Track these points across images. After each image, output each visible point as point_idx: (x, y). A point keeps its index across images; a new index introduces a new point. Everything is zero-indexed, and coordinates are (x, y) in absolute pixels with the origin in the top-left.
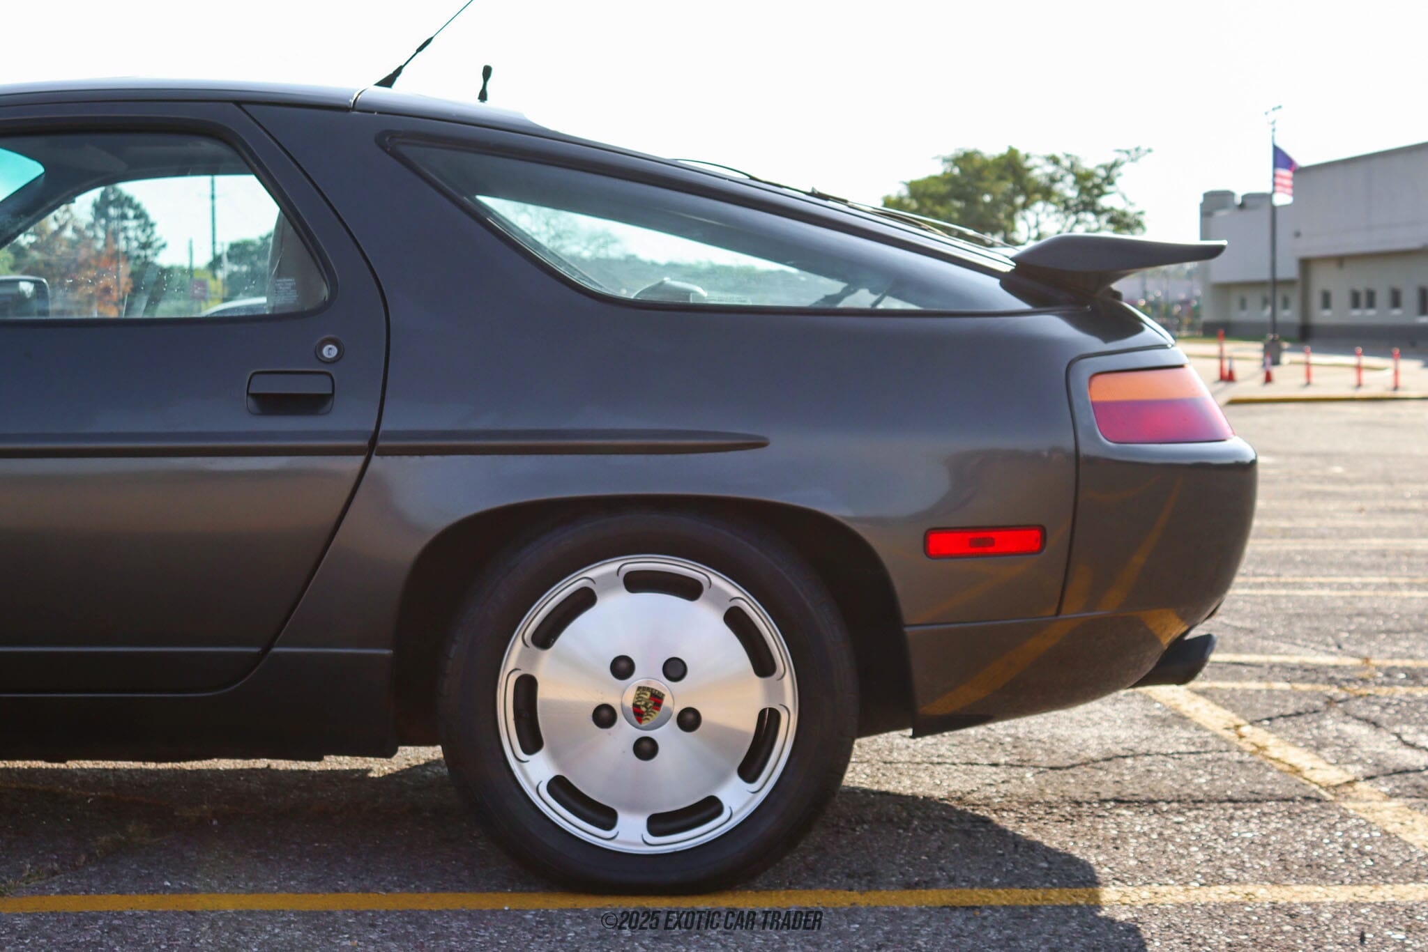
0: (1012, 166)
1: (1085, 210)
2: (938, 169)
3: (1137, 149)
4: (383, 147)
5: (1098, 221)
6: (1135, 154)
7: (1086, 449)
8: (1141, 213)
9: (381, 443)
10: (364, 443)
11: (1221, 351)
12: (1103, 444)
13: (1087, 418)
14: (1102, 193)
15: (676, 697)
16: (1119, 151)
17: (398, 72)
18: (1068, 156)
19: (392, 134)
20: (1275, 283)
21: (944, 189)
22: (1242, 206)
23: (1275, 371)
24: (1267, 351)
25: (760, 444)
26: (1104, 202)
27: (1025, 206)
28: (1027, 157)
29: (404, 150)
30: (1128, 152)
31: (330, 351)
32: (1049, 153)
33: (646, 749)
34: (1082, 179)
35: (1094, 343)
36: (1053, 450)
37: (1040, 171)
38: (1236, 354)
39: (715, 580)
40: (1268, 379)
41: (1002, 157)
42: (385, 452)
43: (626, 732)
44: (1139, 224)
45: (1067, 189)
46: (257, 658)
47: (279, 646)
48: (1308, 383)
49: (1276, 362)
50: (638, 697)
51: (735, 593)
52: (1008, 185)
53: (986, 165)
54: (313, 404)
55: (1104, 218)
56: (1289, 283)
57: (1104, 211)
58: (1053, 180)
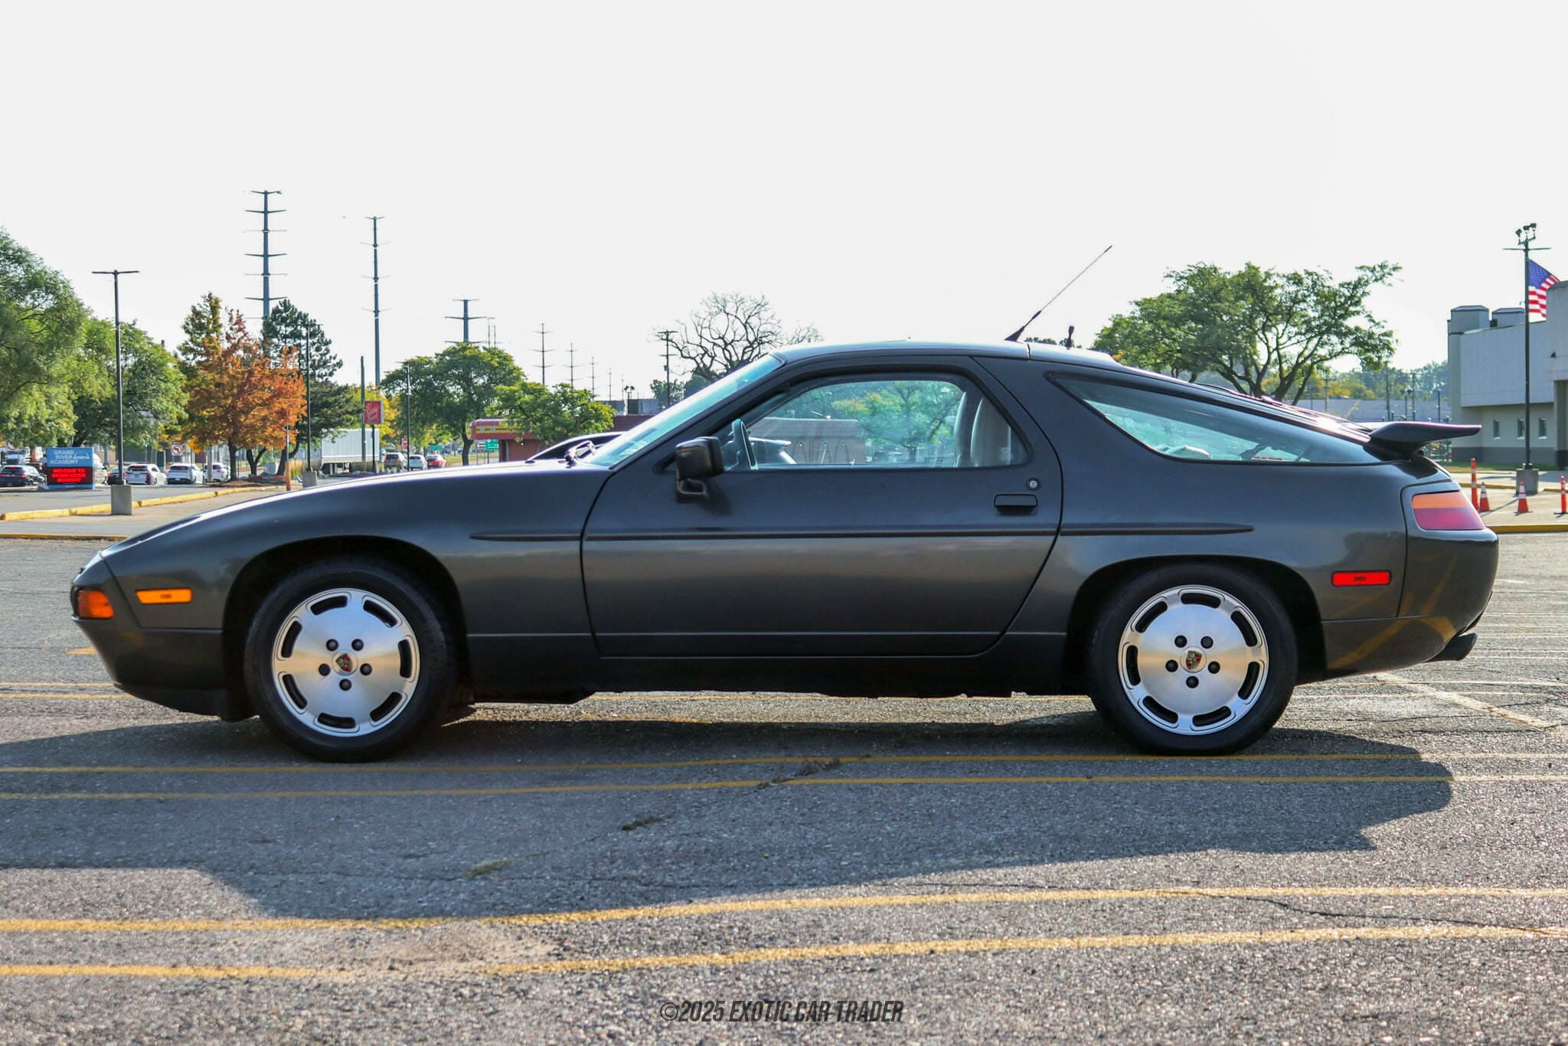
0: (1251, 284)
1: (1328, 332)
2: (1171, 287)
3: (1382, 267)
4: (1048, 379)
5: (1342, 343)
6: (1382, 272)
7: (1411, 533)
8: (1388, 334)
9: (1063, 530)
10: (1055, 529)
11: (1474, 478)
12: (1419, 530)
13: (1411, 517)
14: (1347, 314)
15: (1209, 656)
16: (1361, 268)
17: (1022, 330)
18: (1310, 274)
19: (1053, 373)
20: (1528, 407)
21: (1178, 310)
22: (1494, 324)
23: (1530, 500)
24: (1519, 478)
25: (1249, 530)
26: (1351, 322)
27: (1265, 328)
28: (1268, 275)
29: (1058, 381)
30: (1373, 270)
31: (1033, 484)
32: (1290, 271)
33: (1193, 682)
34: (1325, 298)
35: (1413, 479)
36: (1393, 533)
37: (1282, 292)
38: (1487, 482)
39: (1227, 598)
40: (1523, 508)
41: (1241, 275)
42: (1065, 534)
43: (1182, 674)
44: (1387, 346)
45: (1310, 310)
46: (999, 637)
47: (1012, 630)
48: (1564, 513)
49: (1533, 492)
50: (1189, 656)
51: (1237, 604)
52: (1245, 306)
53: (1224, 284)
54: (1026, 510)
55: (1348, 341)
56: (1547, 406)
57: (1349, 332)
58: (1295, 301)
